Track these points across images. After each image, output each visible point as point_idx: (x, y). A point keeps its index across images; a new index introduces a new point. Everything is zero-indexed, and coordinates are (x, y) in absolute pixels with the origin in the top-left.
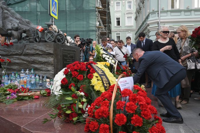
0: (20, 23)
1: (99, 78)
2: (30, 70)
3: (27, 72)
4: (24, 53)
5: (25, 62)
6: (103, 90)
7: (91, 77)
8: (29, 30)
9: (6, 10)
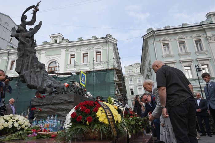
0: (53, 83)
1: (104, 111)
2: (54, 116)
3: (52, 118)
4: (52, 103)
5: (52, 110)
6: (106, 122)
7: (97, 110)
8: (58, 87)
9: (46, 75)
